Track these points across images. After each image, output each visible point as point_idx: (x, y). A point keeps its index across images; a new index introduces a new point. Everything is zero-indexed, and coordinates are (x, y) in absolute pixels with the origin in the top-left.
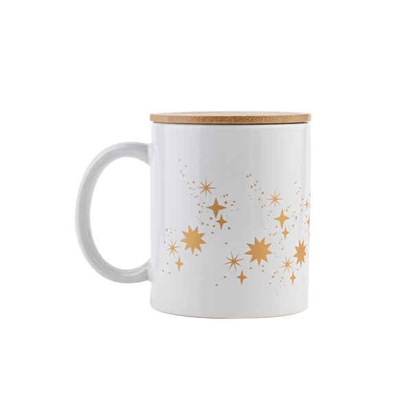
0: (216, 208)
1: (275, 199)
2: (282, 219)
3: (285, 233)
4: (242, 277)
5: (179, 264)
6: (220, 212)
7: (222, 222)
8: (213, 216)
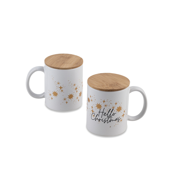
0: (61, 88)
1: (75, 85)
2: (76, 89)
3: (77, 91)
4: (67, 102)
5: (52, 98)
6: (62, 89)
7: (62, 91)
8: (60, 89)
